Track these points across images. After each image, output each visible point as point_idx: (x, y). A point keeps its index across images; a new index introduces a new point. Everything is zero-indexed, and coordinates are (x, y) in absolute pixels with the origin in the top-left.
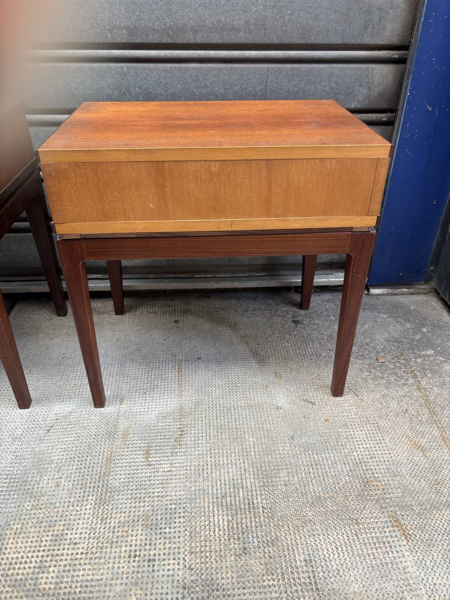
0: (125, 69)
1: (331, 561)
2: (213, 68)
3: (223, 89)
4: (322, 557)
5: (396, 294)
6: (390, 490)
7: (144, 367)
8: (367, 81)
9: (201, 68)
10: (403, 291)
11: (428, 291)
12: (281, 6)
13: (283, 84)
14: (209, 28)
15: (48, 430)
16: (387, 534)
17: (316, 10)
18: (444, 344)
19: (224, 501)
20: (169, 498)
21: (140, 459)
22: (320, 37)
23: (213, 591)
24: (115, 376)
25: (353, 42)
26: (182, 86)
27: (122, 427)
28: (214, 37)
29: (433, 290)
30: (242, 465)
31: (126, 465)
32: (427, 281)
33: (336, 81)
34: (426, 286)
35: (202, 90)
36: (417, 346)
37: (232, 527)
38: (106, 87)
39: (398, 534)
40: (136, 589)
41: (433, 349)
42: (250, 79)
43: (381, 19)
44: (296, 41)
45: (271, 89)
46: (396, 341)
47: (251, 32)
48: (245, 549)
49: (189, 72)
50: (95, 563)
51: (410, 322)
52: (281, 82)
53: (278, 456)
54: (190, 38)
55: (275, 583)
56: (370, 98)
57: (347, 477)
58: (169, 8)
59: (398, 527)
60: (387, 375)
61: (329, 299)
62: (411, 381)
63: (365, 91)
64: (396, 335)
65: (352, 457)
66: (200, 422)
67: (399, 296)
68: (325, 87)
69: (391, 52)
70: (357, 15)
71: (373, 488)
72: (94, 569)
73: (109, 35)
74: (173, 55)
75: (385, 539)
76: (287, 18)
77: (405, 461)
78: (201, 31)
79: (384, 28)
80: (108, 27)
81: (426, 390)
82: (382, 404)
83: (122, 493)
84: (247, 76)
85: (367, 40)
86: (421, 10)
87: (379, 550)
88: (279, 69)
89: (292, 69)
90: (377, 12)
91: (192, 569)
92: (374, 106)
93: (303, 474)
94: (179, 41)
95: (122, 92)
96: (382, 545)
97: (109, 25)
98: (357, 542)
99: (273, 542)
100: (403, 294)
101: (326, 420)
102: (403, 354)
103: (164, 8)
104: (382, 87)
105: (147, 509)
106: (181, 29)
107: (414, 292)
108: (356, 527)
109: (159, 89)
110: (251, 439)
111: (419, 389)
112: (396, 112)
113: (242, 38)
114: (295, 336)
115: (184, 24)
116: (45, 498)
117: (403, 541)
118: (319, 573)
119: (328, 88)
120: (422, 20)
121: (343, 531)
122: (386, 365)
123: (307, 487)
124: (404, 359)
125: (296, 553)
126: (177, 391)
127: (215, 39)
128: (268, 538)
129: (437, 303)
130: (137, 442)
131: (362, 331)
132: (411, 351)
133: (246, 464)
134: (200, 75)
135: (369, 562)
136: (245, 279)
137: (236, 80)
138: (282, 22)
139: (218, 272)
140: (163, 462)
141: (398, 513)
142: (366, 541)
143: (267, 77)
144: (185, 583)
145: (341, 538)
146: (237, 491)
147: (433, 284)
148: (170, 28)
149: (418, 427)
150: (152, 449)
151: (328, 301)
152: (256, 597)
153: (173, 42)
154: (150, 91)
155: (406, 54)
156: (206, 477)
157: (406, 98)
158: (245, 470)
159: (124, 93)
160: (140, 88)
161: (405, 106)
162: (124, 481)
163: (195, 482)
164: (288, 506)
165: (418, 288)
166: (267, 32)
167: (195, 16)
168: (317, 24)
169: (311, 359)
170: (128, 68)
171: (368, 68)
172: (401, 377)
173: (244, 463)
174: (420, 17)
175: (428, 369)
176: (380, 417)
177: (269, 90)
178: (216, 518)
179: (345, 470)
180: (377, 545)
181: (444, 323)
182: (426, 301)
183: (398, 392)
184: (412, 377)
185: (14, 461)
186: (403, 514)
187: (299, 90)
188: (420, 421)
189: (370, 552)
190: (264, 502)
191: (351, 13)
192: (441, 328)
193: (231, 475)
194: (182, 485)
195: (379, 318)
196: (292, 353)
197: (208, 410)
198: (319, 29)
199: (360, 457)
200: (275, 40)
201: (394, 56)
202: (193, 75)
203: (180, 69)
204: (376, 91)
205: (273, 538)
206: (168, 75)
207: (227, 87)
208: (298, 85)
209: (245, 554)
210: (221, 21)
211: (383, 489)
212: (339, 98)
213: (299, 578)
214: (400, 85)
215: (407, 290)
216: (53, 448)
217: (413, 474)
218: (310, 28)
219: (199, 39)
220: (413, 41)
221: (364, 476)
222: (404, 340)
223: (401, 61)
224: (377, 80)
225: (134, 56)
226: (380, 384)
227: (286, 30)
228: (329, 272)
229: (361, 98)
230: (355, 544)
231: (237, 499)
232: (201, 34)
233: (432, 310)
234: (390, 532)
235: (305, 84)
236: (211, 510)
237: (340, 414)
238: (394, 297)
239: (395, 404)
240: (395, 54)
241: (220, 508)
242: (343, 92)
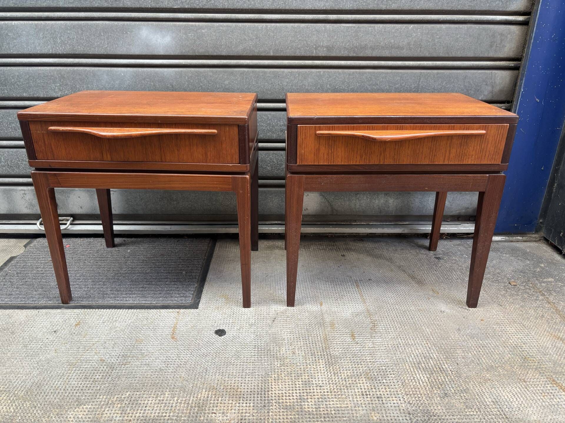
0: (322, 73)
1: (512, 402)
2: (383, 72)
3: (388, 86)
4: (504, 400)
5: (512, 241)
6: (544, 363)
7: (330, 283)
8: (491, 81)
9: (374, 73)
10: (518, 239)
11: (538, 239)
12: (433, 33)
13: (430, 83)
14: (383, 47)
15: (274, 321)
16: (549, 388)
17: (457, 35)
18: (560, 275)
19: (420, 366)
20: (378, 363)
21: (349, 339)
22: (459, 52)
23: (431, 416)
24: (310, 289)
25: (481, 55)
26: (360, 84)
27: (327, 320)
28: (386, 52)
29: (542, 238)
30: (426, 345)
31: (340, 342)
32: (537, 232)
33: (469, 82)
34: (536, 236)
35: (373, 87)
36: (539, 275)
37: (432, 381)
38: (307, 85)
39: (557, 388)
40: (375, 413)
41: (552, 278)
42: (408, 80)
43: (502, 40)
44: (441, 55)
45: (422, 86)
46: (521, 272)
47: (411, 50)
48: (446, 394)
49: (365, 75)
50: (339, 398)
51: (529, 260)
52: (429, 82)
53: (452, 341)
54: (369, 53)
55: (475, 413)
56: (493, 93)
57: (509, 355)
58: (357, 35)
59: (555, 384)
60: (520, 294)
61: (459, 244)
62: (541, 298)
63: (490, 88)
64: (521, 268)
65: (509, 343)
66: (385, 319)
67: (515, 243)
68: (461, 86)
69: (509, 62)
70: (485, 39)
71: (530, 362)
72: (339, 401)
73: (315, 52)
74: (356, 64)
75: (548, 391)
76: (436, 40)
77: (550, 346)
78: (377, 49)
79: (504, 46)
80: (314, 46)
81: (554, 303)
82: (522, 312)
83: (343, 359)
84: (406, 77)
85: (491, 55)
86: (530, 35)
87: (545, 397)
88: (428, 73)
89: (438, 73)
90: (499, 37)
91: (411, 404)
92: (495, 98)
93: (475, 352)
94: (361, 55)
95: (317, 88)
96: (546, 394)
97: (315, 45)
98: (528, 392)
99: (466, 391)
100: (518, 241)
101: (482, 320)
102: (529, 280)
103: (353, 35)
104: (502, 86)
105: (365, 369)
106: (364, 48)
107: (527, 240)
108: (524, 383)
109: (343, 86)
110: (428, 330)
111: (549, 303)
112: (511, 103)
113: (405, 53)
114: (440, 267)
115: (366, 44)
116: (288, 360)
117: (561, 392)
118: (505, 409)
119: (462, 86)
120: (532, 41)
121: (515, 386)
122: (518, 287)
123: (480, 360)
124: (531, 284)
125: (484, 397)
126: (360, 300)
127: (386, 54)
128: (461, 388)
129: (547, 248)
130: (342, 329)
131: (492, 265)
132: (535, 279)
133: (429, 344)
134: (373, 77)
135: (540, 404)
136: (392, 226)
137: (397, 80)
138: (433, 43)
139: (371, 221)
140: (366, 342)
141: (554, 376)
142: (534, 391)
143: (420, 79)
144: (409, 411)
145: (515, 390)
146: (428, 360)
147: (542, 234)
148: (356, 47)
149: (554, 326)
150: (355, 333)
151: (459, 245)
152: (463, 421)
153: (357, 56)
154: (337, 87)
155: (519, 64)
156: (401, 351)
157: (521, 93)
158: (429, 348)
159: (319, 88)
160: (330, 85)
161: (520, 99)
162: (342, 352)
163: (395, 354)
164: (470, 371)
165: (530, 237)
166: (422, 49)
167: (374, 40)
168: (457, 44)
169: (457, 282)
170: (324, 72)
171: (492, 73)
172: (533, 295)
173: (427, 344)
174: (530, 39)
175: (552, 290)
176: (523, 319)
177: (420, 87)
178: (418, 375)
179: (506, 351)
180: (543, 394)
181: (557, 261)
182: (537, 246)
183: (533, 304)
184: (541, 295)
185: (256, 338)
186: (557, 377)
187: (441, 87)
188: (555, 322)
189: (539, 398)
190: (451, 367)
191: (481, 37)
192: (555, 264)
193: (420, 351)
194: (386, 356)
195: (503, 257)
196: (441, 278)
197: (388, 312)
198: (458, 47)
199: (515, 343)
200: (427, 55)
201: (511, 65)
202: (368, 77)
203: (360, 73)
204: (497, 88)
205: (465, 388)
206: (351, 77)
207: (391, 85)
208: (441, 84)
209: (447, 397)
210: (391, 42)
211: (538, 362)
212: (470, 93)
213: (491, 411)
214: (515, 85)
215: (521, 238)
216: (281, 331)
217: (558, 354)
218: (452, 47)
219: (375, 54)
220: (524, 55)
221: (521, 355)
222: (527, 271)
223: (516, 68)
224: (498, 81)
225: (329, 64)
226: (517, 299)
227: (435, 48)
228: (457, 223)
229: (486, 93)
230: (526, 393)
231: (430, 365)
232: (377, 51)
233: (544, 252)
234: (550, 387)
235: (446, 83)
236: (412, 371)
237: (491, 317)
238: (511, 243)
239: (532, 312)
240: (511, 64)
241: (419, 370)
242: (473, 89)
